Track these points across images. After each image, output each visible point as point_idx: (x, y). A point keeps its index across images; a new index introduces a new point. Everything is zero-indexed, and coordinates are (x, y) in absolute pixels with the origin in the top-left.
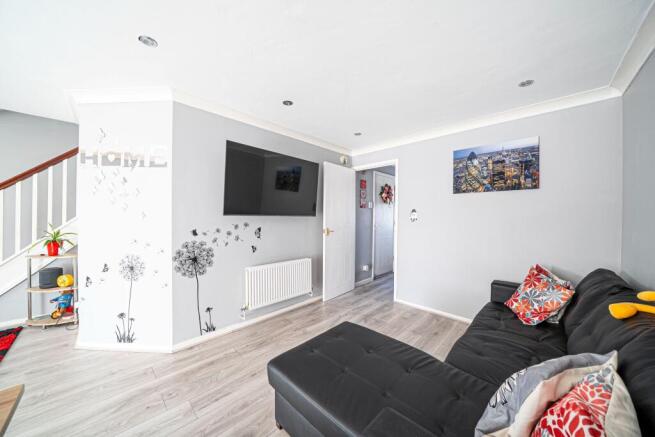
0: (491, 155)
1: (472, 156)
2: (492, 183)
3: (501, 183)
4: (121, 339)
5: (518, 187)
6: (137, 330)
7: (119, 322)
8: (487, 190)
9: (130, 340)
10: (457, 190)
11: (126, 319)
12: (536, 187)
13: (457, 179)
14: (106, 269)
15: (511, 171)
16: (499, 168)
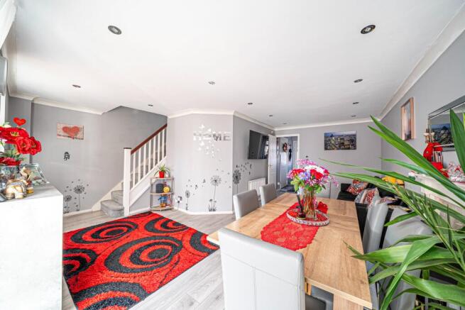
0: (339, 136)
1: (332, 136)
2: (340, 147)
3: (343, 147)
4: (210, 211)
5: (349, 149)
6: (217, 206)
7: (210, 203)
8: (338, 149)
9: (214, 210)
10: (326, 149)
11: (213, 202)
12: (355, 149)
13: (326, 145)
14: (204, 181)
15: (346, 143)
16: (342, 141)
